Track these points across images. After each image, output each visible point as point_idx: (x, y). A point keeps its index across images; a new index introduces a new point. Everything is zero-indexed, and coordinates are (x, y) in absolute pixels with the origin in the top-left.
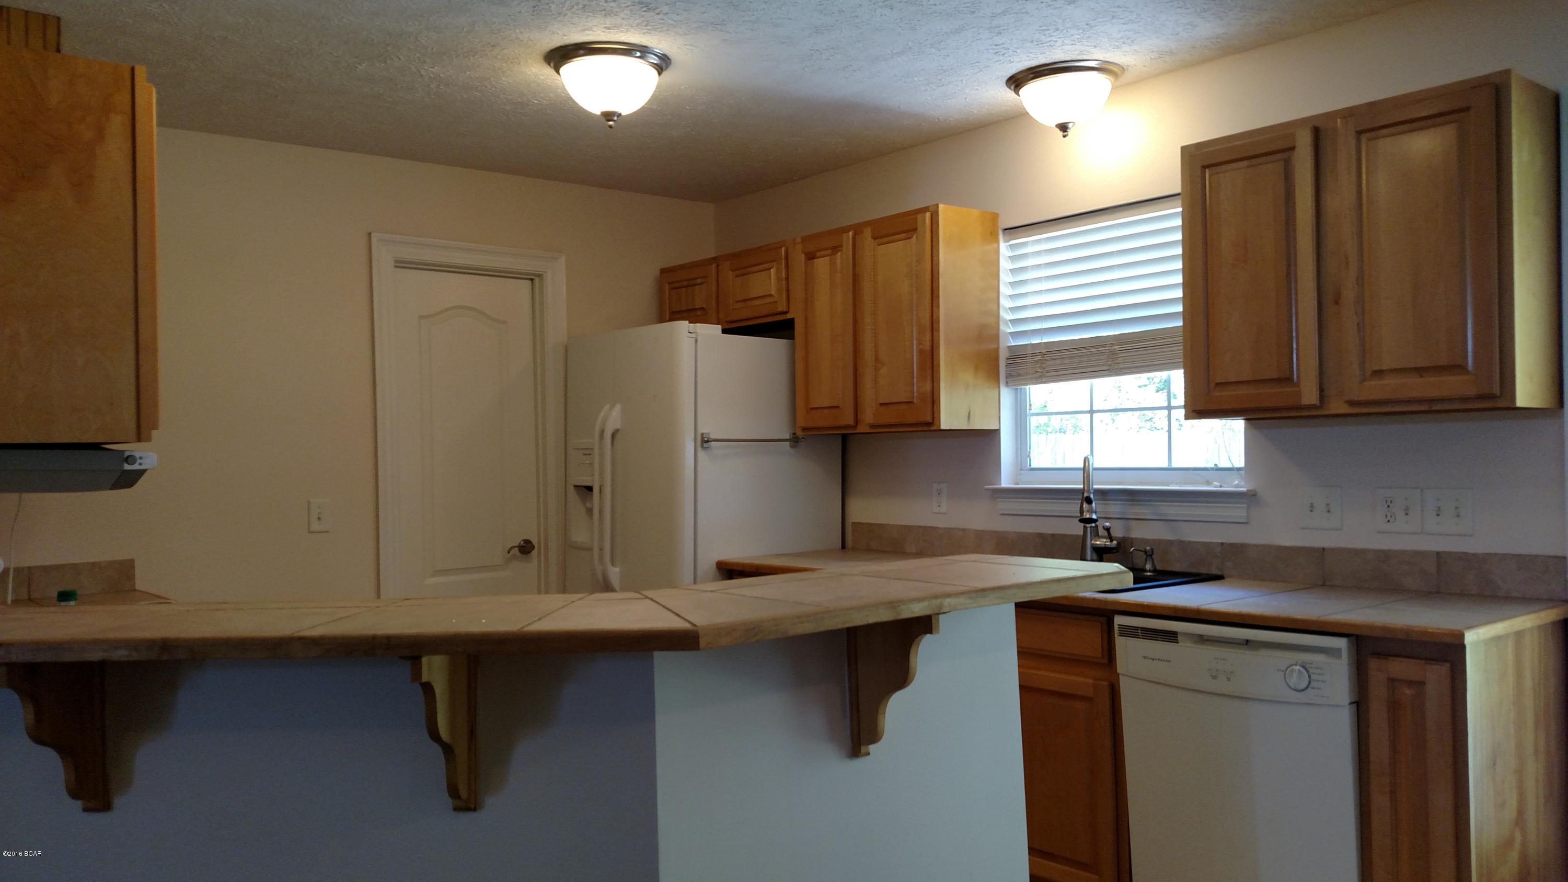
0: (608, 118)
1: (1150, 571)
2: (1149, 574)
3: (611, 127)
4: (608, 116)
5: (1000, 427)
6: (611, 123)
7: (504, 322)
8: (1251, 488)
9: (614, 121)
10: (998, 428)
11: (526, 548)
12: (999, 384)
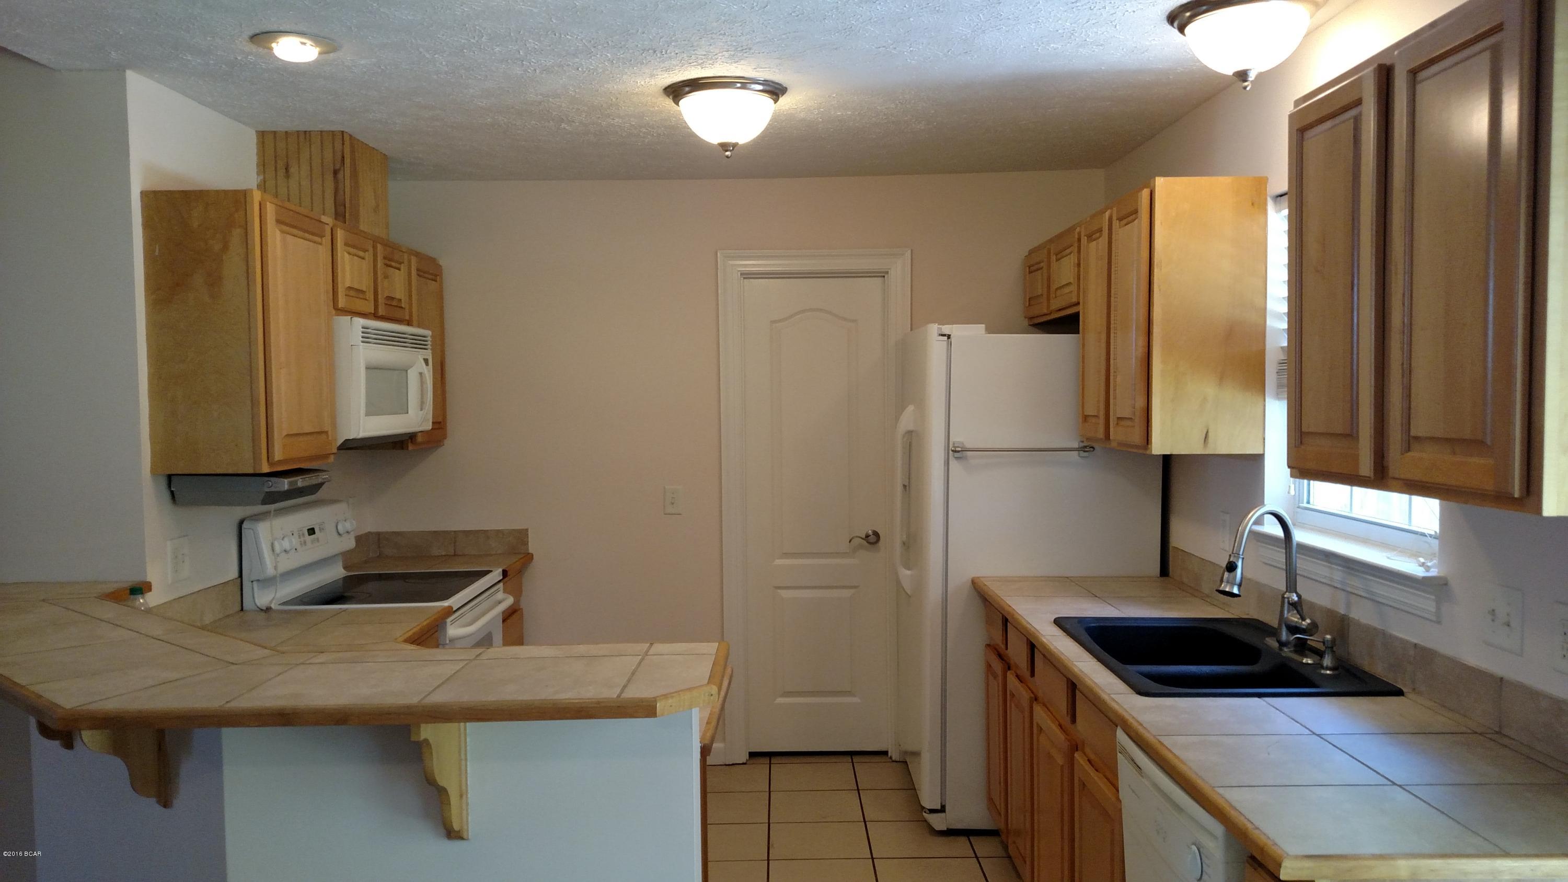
0: (726, 149)
1: (1330, 669)
2: (1328, 672)
3: (727, 157)
4: (724, 146)
5: (1264, 451)
6: (728, 153)
7: (854, 321)
8: (1442, 575)
9: (731, 151)
10: (1262, 453)
11: (873, 539)
12: (1265, 395)
